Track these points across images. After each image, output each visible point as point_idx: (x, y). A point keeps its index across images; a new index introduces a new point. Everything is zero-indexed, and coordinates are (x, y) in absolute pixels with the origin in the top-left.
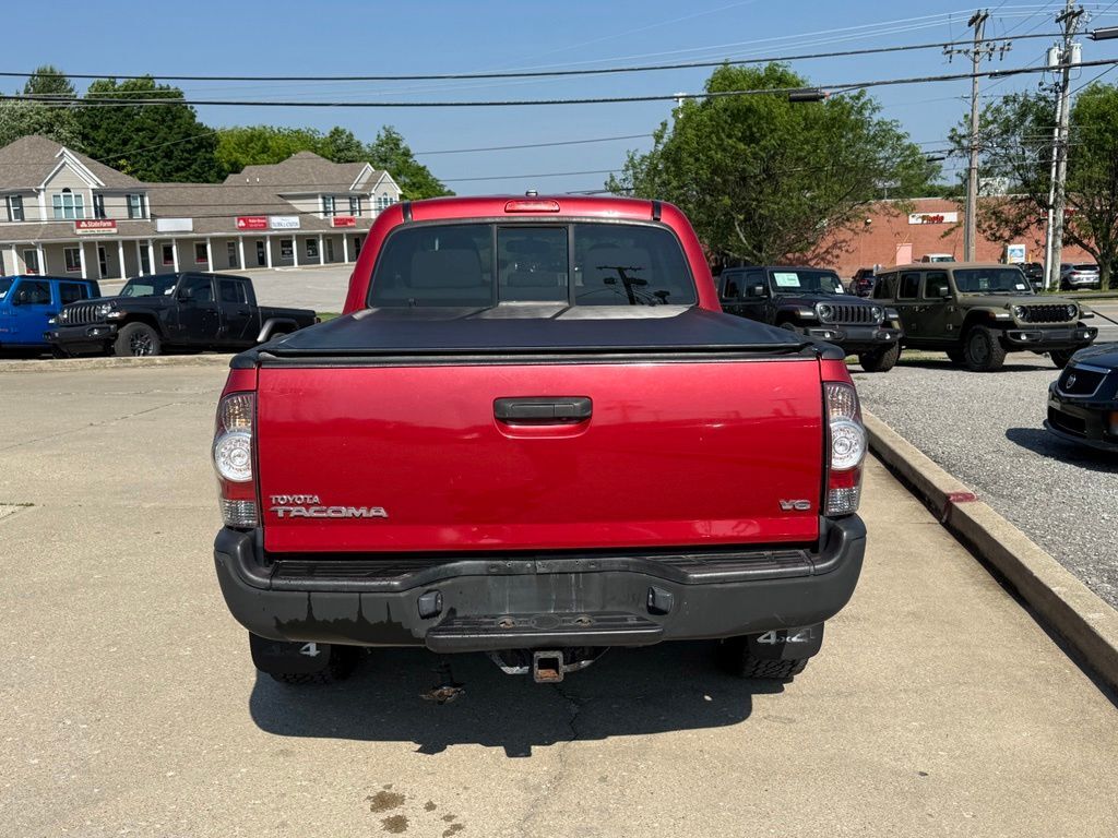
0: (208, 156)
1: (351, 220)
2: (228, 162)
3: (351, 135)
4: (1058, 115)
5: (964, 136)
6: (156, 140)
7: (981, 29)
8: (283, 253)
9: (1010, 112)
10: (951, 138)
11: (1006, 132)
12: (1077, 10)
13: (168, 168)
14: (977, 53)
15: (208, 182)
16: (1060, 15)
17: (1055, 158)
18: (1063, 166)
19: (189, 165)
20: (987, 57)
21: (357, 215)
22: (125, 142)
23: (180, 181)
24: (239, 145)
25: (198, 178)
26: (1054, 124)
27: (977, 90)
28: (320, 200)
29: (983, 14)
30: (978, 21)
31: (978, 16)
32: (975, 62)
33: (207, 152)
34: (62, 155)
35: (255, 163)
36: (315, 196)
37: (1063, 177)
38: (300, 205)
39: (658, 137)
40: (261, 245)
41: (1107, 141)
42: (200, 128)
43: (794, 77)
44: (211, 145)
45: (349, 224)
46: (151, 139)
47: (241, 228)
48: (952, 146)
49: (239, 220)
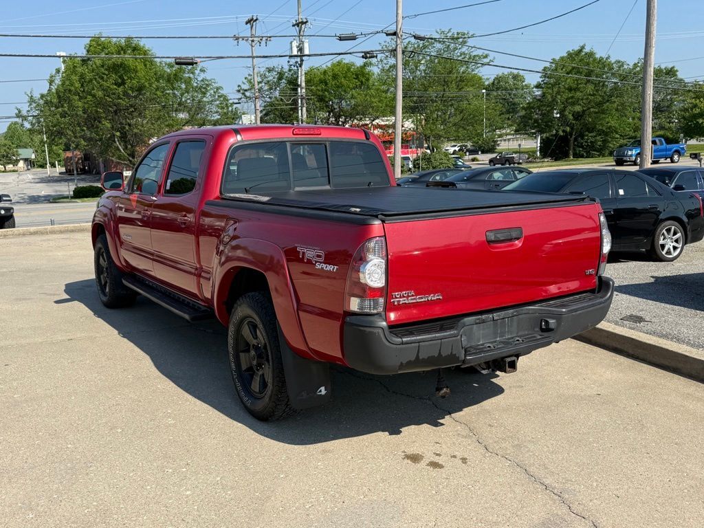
4: (299, 80)
5: (246, 90)
7: (254, 27)
9: (272, 77)
10: (239, 91)
11: (271, 89)
12: (305, 20)
14: (253, 41)
16: (295, 22)
17: (300, 105)
18: (304, 109)
20: (258, 43)
26: (298, 86)
27: (255, 64)
29: (255, 18)
30: (252, 22)
31: (252, 19)
32: (252, 46)
37: (305, 116)
39: (51, 82)
41: (325, 97)
43: (143, 47)
48: (240, 96)
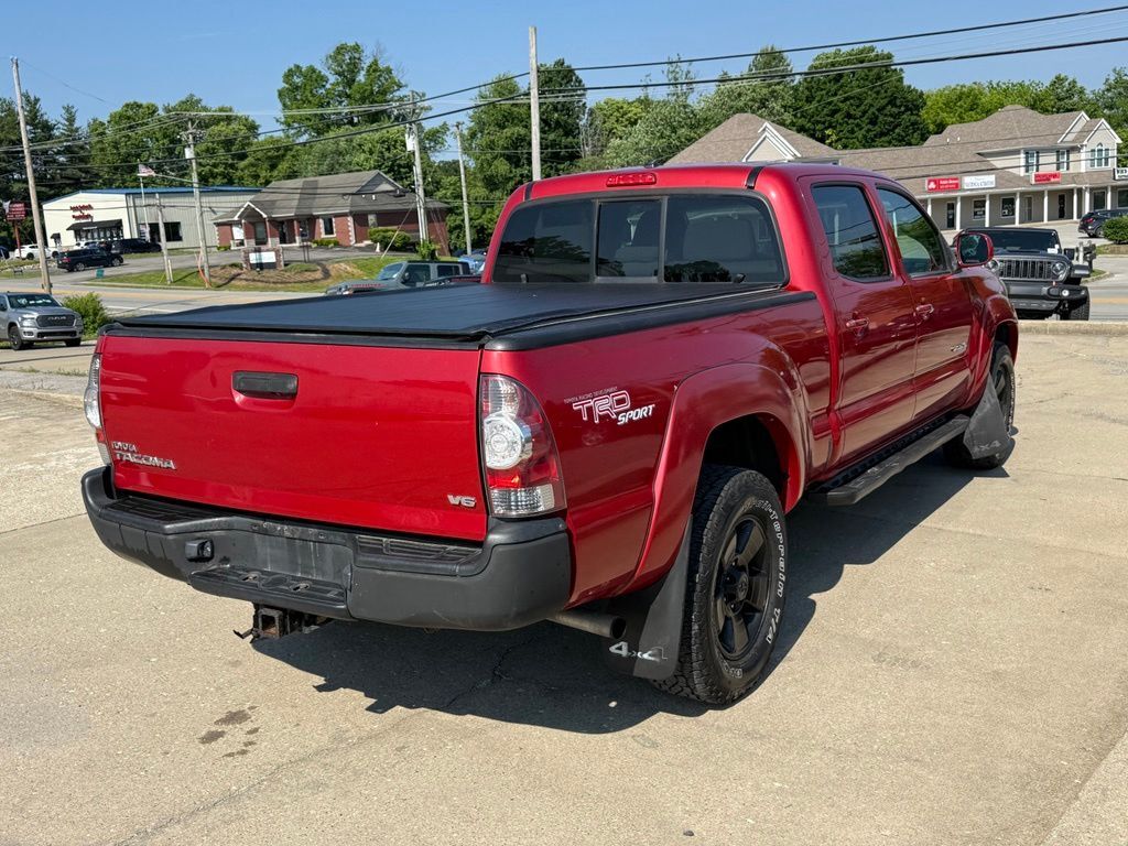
0: (913, 118)
1: (1055, 176)
2: (934, 123)
3: (1074, 82)
6: (863, 107)
8: (975, 214)
13: (871, 134)
15: (910, 144)
19: (893, 130)
21: (1063, 170)
22: (833, 113)
23: (882, 146)
24: (947, 104)
25: (900, 141)
28: (1023, 155)
33: (912, 114)
34: (764, 130)
35: (961, 120)
36: (1017, 152)
38: (998, 163)
40: (952, 207)
42: (910, 90)
44: (918, 108)
45: (1052, 180)
46: (858, 107)
47: (931, 190)
49: (930, 181)
